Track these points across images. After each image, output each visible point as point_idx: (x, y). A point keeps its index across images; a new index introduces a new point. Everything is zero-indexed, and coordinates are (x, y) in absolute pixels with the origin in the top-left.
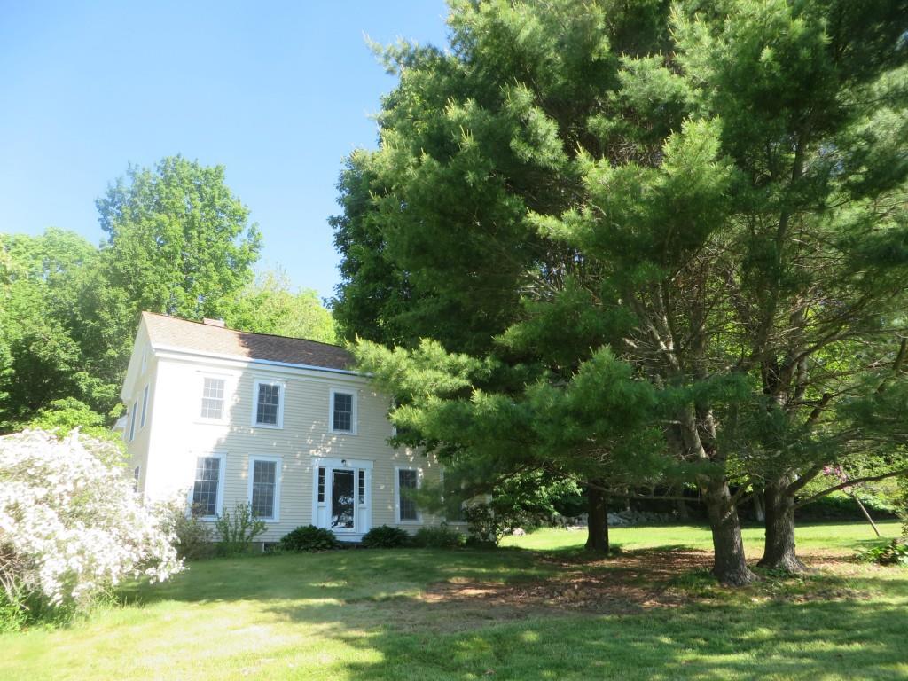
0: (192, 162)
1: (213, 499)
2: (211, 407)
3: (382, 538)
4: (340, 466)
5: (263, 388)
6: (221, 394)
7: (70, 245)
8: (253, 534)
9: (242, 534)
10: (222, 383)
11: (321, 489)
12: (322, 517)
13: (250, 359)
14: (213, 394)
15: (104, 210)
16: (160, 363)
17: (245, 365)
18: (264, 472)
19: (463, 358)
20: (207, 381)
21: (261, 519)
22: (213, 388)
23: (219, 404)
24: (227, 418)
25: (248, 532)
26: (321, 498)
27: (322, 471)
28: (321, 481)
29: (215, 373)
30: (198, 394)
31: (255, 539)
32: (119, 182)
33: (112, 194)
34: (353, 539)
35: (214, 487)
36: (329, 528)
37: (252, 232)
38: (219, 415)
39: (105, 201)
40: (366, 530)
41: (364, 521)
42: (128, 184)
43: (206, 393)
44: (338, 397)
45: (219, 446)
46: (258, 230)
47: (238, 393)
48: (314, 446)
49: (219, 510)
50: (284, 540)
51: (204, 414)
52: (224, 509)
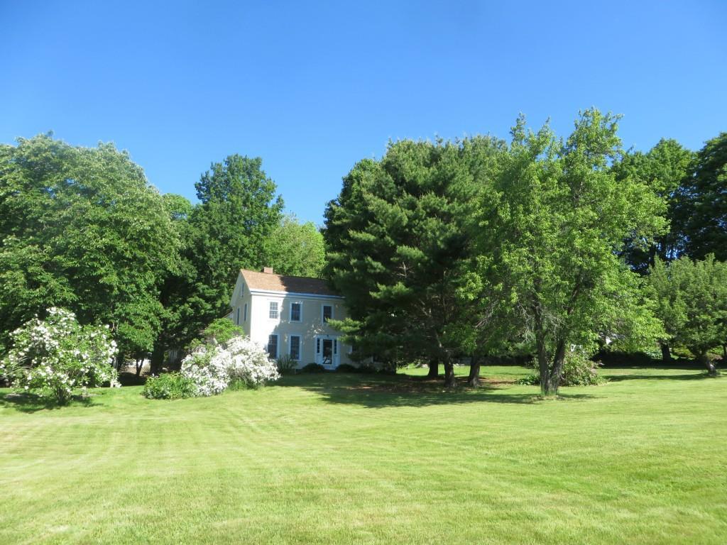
0: (244, 157)
1: (276, 352)
2: (273, 315)
3: (344, 369)
4: (326, 338)
5: (293, 305)
6: (277, 308)
7: (180, 205)
8: (292, 366)
9: (287, 366)
10: (277, 304)
11: (318, 348)
12: (319, 359)
13: (287, 293)
14: (274, 308)
15: (198, 187)
16: (253, 297)
17: (285, 296)
18: (295, 341)
19: (358, 322)
20: (271, 304)
21: (295, 360)
22: (273, 306)
23: (276, 312)
24: (279, 317)
25: (290, 365)
26: (318, 352)
27: (318, 340)
28: (318, 344)
29: (274, 300)
30: (268, 309)
31: (293, 368)
32: (207, 173)
33: (203, 179)
34: (331, 369)
35: (275, 347)
36: (322, 364)
37: (279, 200)
38: (276, 317)
39: (200, 184)
40: (337, 365)
41: (337, 360)
42: (211, 174)
43: (271, 308)
44: (325, 308)
45: (276, 329)
46: (282, 198)
47: (283, 306)
48: (315, 328)
49: (278, 356)
50: (304, 368)
51: (270, 317)
52: (280, 356)
